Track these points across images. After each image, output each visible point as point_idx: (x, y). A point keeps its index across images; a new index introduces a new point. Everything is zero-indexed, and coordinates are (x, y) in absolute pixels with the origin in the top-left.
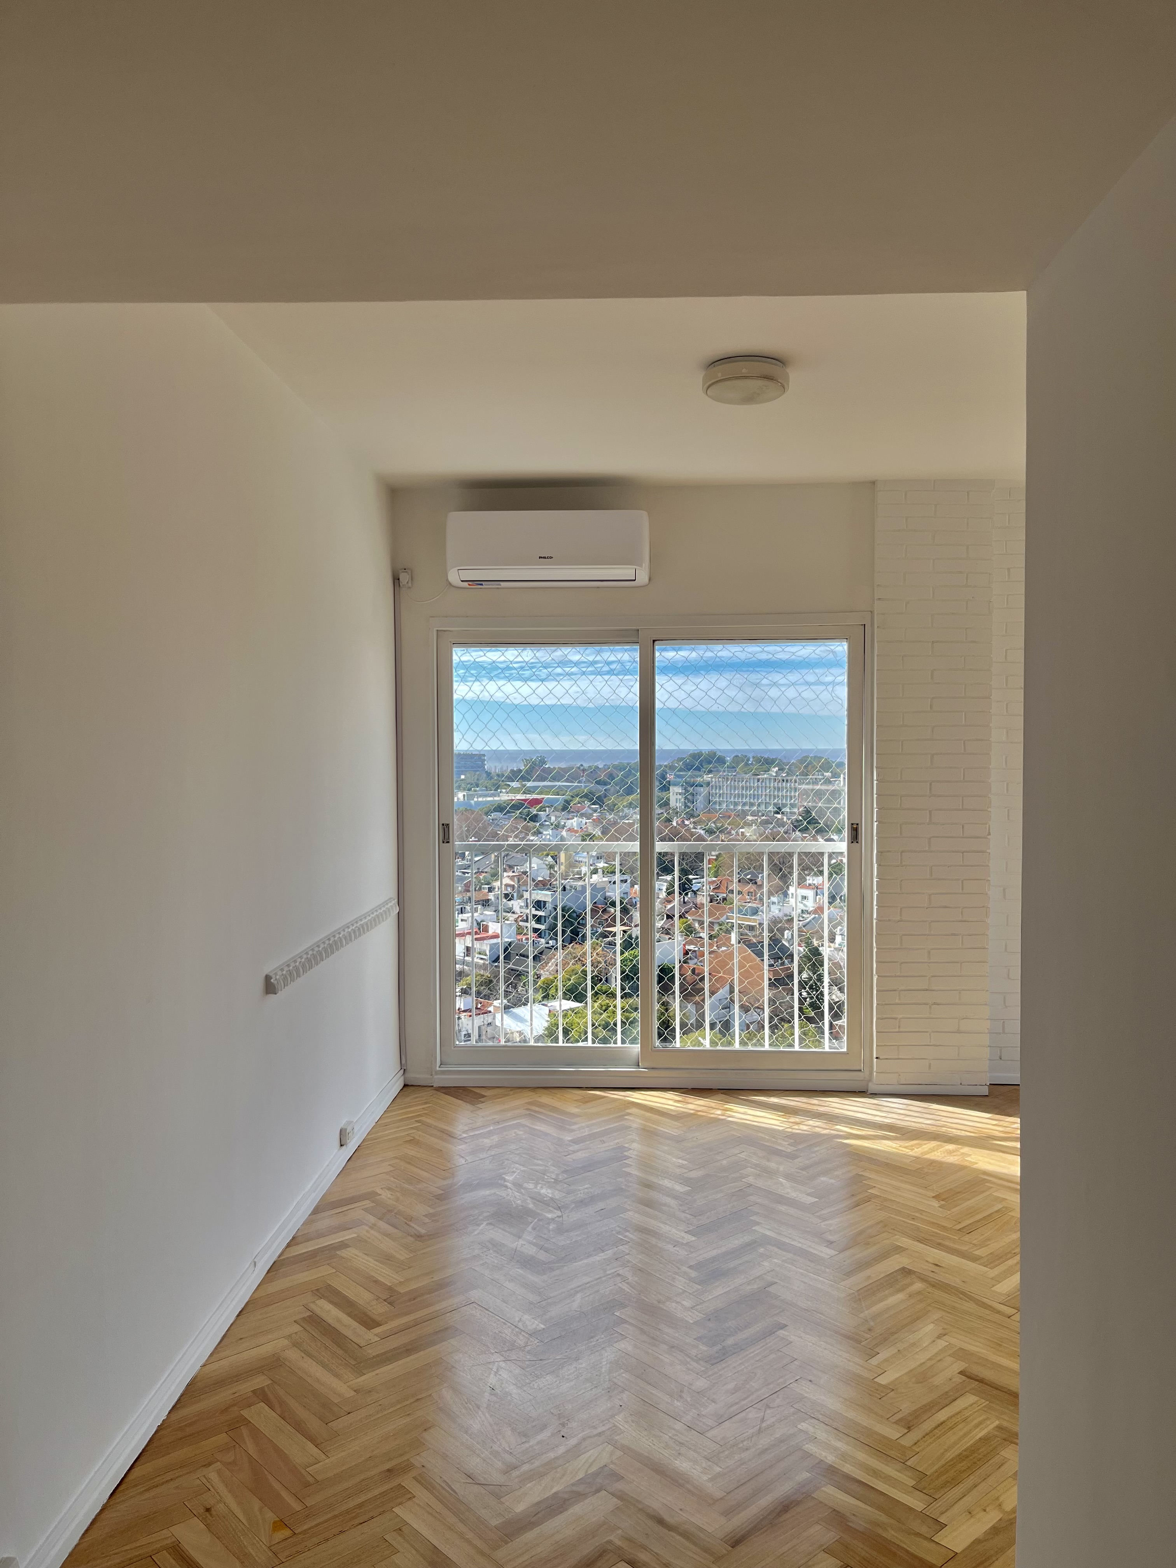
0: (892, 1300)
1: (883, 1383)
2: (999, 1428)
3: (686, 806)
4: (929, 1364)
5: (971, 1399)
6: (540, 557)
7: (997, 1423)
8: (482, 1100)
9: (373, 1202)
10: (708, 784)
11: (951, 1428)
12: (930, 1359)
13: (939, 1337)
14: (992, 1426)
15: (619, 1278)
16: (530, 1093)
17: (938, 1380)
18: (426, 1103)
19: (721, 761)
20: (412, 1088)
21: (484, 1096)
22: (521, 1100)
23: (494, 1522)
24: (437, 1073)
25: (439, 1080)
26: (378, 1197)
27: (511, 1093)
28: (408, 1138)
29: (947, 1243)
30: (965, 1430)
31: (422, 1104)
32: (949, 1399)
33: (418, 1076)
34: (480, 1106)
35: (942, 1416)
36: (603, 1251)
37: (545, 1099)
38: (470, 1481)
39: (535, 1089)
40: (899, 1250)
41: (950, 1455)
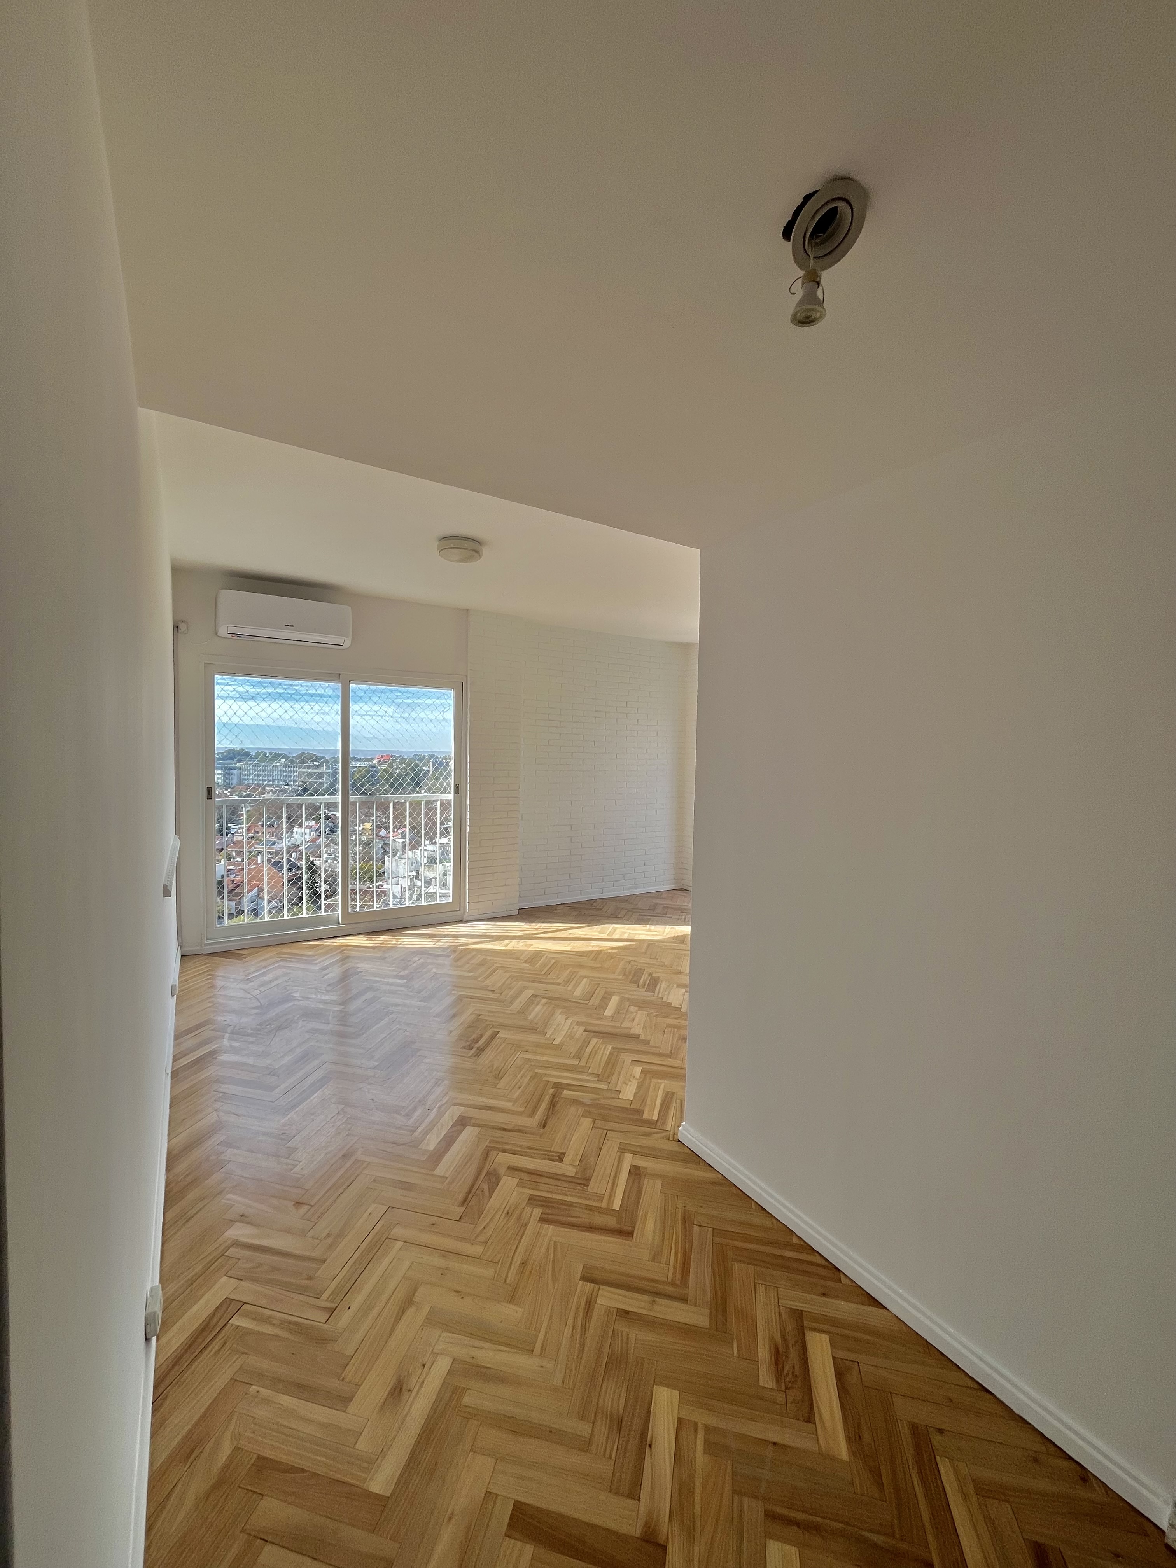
0: (538, 1009)
1: (558, 1043)
2: (612, 1048)
3: (224, 781)
4: (570, 1031)
5: (595, 1040)
6: (287, 625)
7: (611, 1046)
8: (244, 956)
10: (240, 769)
11: (596, 1054)
12: (569, 1029)
13: (566, 1019)
14: (610, 1048)
15: (401, 1031)
16: (274, 948)
17: (577, 1036)
18: (206, 964)
19: (247, 754)
20: (189, 957)
22: (271, 953)
23: (424, 1158)
24: (206, 945)
25: (207, 950)
27: (261, 950)
29: (543, 980)
30: (601, 1053)
31: (203, 965)
32: (586, 1043)
33: (189, 950)
34: (245, 960)
35: (589, 1049)
36: (382, 1020)
37: (286, 949)
38: (395, 1145)
39: (275, 945)
40: (525, 988)
41: (603, 1064)
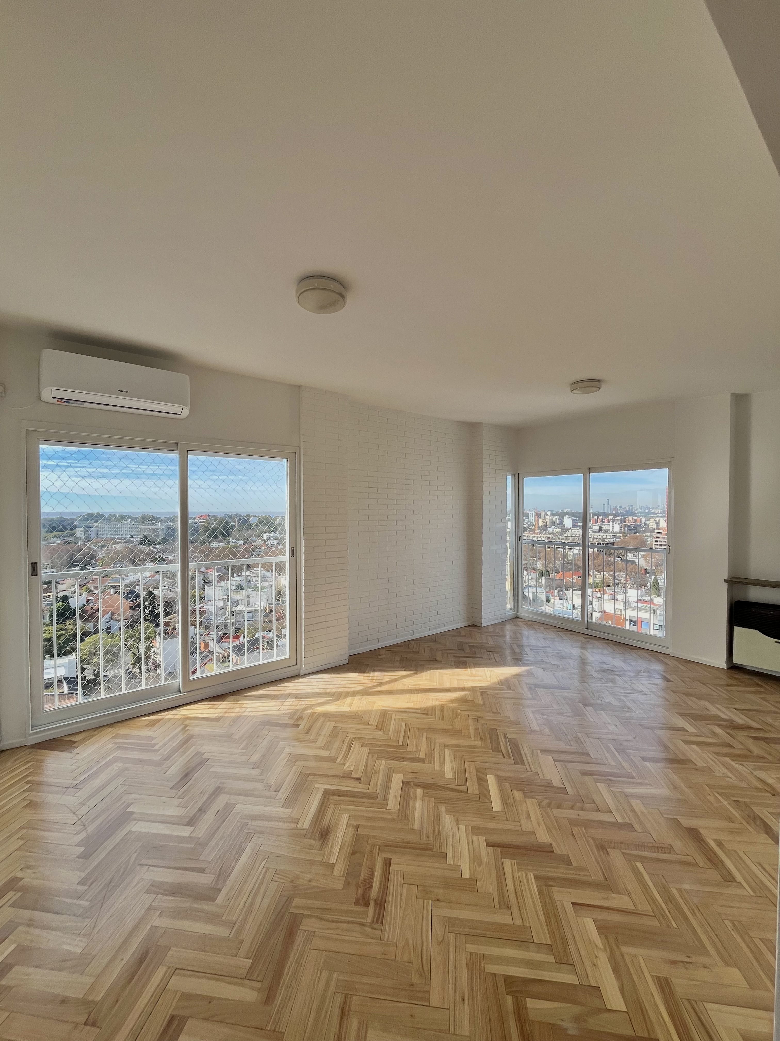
0: (418, 807)
1: (467, 877)
2: (536, 878)
4: (471, 849)
5: (508, 863)
6: (119, 391)
7: (532, 874)
8: (75, 745)
9: (18, 890)
10: (97, 527)
11: (522, 893)
13: (458, 823)
14: (533, 879)
16: (111, 729)
17: (484, 857)
18: (28, 762)
20: (8, 752)
21: (75, 742)
22: (105, 737)
24: (30, 735)
25: (31, 740)
26: (21, 883)
28: (26, 803)
31: (23, 765)
33: (10, 743)
34: (76, 751)
37: (123, 729)
39: (111, 725)
